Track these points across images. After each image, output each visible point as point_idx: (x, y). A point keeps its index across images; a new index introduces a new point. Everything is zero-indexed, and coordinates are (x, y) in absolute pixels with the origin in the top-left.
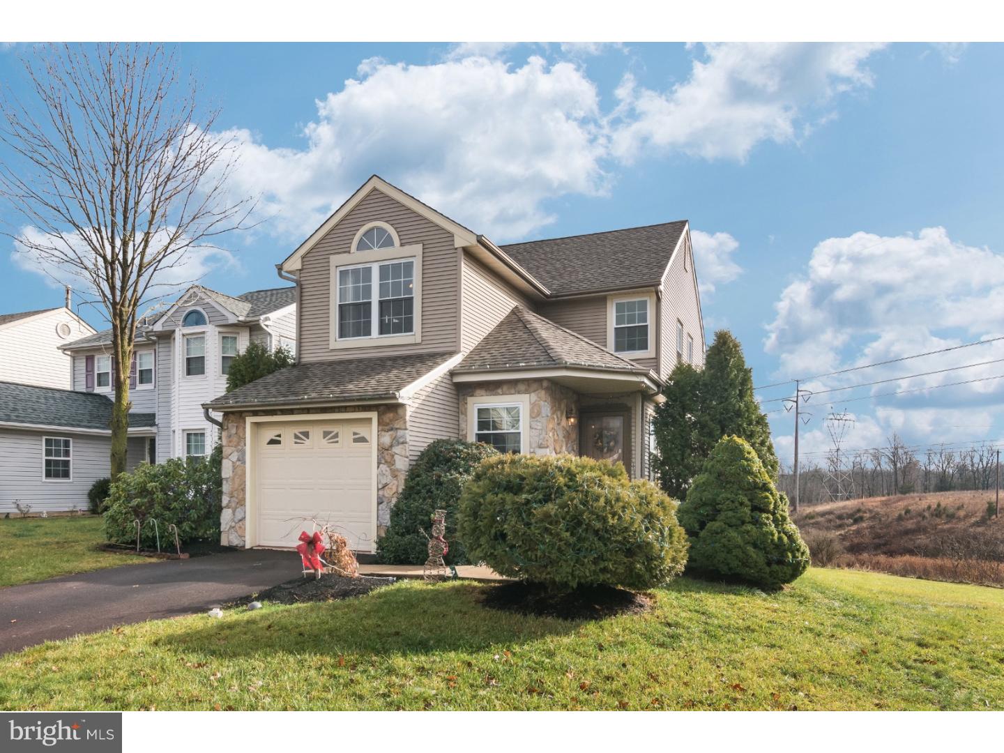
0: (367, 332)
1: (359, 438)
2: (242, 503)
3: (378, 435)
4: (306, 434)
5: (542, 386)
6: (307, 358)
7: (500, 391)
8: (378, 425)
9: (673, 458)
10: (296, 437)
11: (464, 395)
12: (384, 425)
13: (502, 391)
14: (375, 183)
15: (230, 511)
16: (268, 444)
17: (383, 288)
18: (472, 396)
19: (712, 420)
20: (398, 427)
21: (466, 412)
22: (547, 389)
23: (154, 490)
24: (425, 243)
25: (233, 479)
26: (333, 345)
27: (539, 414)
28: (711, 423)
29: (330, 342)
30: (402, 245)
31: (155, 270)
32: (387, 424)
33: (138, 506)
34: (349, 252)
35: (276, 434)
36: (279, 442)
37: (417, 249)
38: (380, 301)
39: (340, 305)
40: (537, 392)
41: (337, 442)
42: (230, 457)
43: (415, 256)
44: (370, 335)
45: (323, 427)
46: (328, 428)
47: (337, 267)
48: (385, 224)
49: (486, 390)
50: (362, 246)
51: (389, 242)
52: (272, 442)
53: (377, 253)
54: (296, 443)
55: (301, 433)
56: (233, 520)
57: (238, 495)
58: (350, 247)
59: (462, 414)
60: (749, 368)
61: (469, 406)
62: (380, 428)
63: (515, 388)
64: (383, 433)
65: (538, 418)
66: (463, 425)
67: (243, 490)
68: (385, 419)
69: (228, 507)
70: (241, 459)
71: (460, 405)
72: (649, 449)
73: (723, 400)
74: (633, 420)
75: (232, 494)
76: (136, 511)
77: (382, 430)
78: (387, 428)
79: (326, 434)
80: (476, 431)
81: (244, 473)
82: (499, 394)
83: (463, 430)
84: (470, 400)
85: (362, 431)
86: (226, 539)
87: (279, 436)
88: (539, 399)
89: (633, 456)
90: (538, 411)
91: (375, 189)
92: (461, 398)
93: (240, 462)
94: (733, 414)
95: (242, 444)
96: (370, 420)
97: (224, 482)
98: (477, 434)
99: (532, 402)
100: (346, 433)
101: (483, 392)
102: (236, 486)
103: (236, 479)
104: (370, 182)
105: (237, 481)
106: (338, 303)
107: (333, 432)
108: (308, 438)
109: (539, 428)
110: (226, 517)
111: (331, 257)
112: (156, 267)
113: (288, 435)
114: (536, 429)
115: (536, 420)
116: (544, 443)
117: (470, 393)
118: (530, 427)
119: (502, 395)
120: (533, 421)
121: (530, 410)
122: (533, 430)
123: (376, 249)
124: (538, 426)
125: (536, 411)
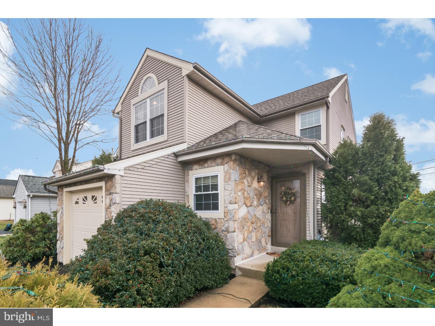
5: (231, 159)
7: (206, 165)
8: (105, 191)
9: (338, 208)
10: (83, 199)
11: (187, 170)
12: (107, 191)
13: (208, 165)
15: (59, 242)
18: (192, 170)
19: (371, 180)
21: (189, 181)
22: (235, 160)
24: (169, 79)
25: (60, 224)
26: (133, 148)
27: (229, 179)
28: (370, 181)
29: (131, 147)
30: (159, 84)
32: (109, 190)
34: (138, 96)
37: (165, 84)
38: (150, 119)
39: (135, 126)
40: (228, 163)
41: (96, 203)
42: (59, 212)
43: (165, 88)
44: (146, 140)
46: (93, 194)
47: (133, 105)
48: (152, 74)
49: (199, 165)
50: (142, 91)
51: (154, 84)
53: (149, 92)
54: (83, 203)
55: (84, 197)
56: (60, 248)
58: (138, 93)
59: (187, 182)
60: (401, 138)
61: (190, 177)
63: (215, 162)
66: (187, 189)
69: (59, 240)
71: (186, 176)
72: (321, 201)
73: (380, 163)
74: (307, 182)
80: (194, 193)
82: (205, 167)
83: (187, 192)
84: (191, 172)
86: (58, 258)
87: (78, 199)
88: (229, 168)
89: (308, 207)
90: (229, 177)
91: (148, 56)
92: (186, 172)
94: (389, 174)
95: (63, 204)
97: (58, 226)
98: (194, 195)
99: (225, 171)
101: (197, 167)
104: (146, 52)
107: (95, 196)
110: (58, 246)
111: (131, 100)
114: (228, 190)
115: (228, 183)
116: (233, 200)
117: (190, 168)
118: (224, 189)
119: (207, 167)
120: (226, 185)
121: (224, 177)
122: (226, 191)
123: (148, 90)
124: (229, 188)
125: (228, 177)
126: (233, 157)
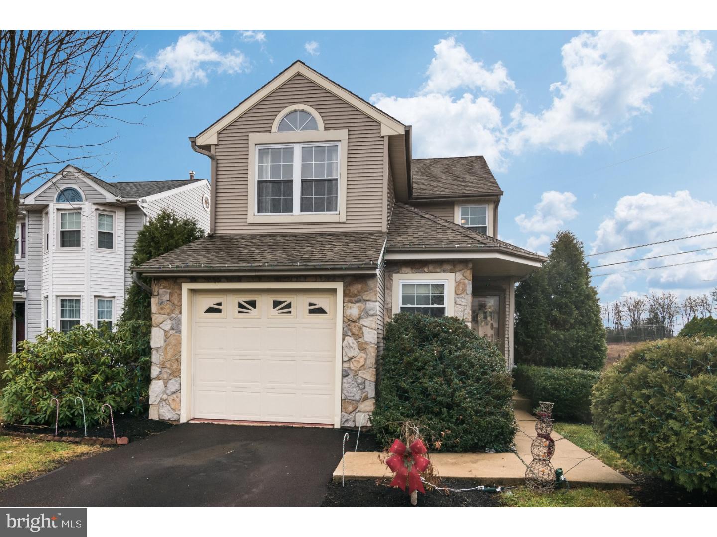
0: (289, 209)
1: (317, 309)
2: (176, 374)
3: (344, 307)
4: (253, 304)
5: (468, 266)
6: (222, 231)
7: (426, 269)
8: (344, 297)
10: (240, 306)
11: (389, 272)
12: (351, 297)
13: (428, 270)
14: (298, 68)
15: (161, 383)
16: (205, 313)
17: (305, 168)
18: (398, 273)
20: (367, 299)
21: (391, 288)
23: (74, 361)
24: (351, 129)
25: (166, 348)
26: (251, 220)
27: (463, 292)
29: (249, 217)
30: (326, 129)
31: (49, 130)
32: (355, 296)
33: (54, 380)
34: (270, 132)
35: (217, 302)
36: (219, 311)
37: (343, 134)
38: (302, 180)
39: (258, 181)
40: (463, 271)
41: (290, 312)
42: (161, 325)
43: (340, 141)
44: (292, 212)
45: (273, 296)
46: (279, 298)
47: (256, 144)
48: (309, 107)
49: (412, 268)
50: (283, 127)
51: (313, 126)
52: (210, 310)
53: (299, 134)
54: (239, 312)
55: (246, 302)
56: (165, 392)
57: (171, 366)
58: (271, 127)
59: (388, 289)
61: (394, 282)
62: (346, 299)
63: (440, 268)
64: (350, 305)
65: (463, 295)
66: (388, 300)
67: (178, 361)
68: (351, 291)
69: (158, 378)
70: (175, 327)
71: (386, 281)
74: (507, 300)
75: (163, 365)
76: (51, 386)
77: (349, 302)
78: (353, 299)
79: (276, 304)
80: (401, 305)
81: (179, 343)
82: (425, 272)
83: (388, 304)
84: (395, 276)
85: (321, 301)
86: (156, 412)
87: (220, 304)
88: (463, 278)
90: (463, 289)
91: (298, 74)
92: (386, 274)
93: (174, 331)
95: (177, 312)
96: (334, 291)
97: (154, 352)
98: (401, 308)
99: (457, 281)
100: (300, 304)
101: (408, 270)
102: (169, 356)
103: (168, 349)
104: (293, 66)
105: (170, 352)
106: (257, 180)
107: (284, 302)
108: (255, 308)
109: (463, 304)
110: (156, 390)
111: (250, 135)
112: (51, 127)
113: (230, 304)
114: (460, 305)
115: (461, 296)
116: (468, 317)
117: (396, 270)
118: (455, 303)
119: (427, 273)
120: (457, 298)
121: (455, 288)
122: (457, 305)
123: (299, 131)
124: (462, 302)
125: (461, 289)
126: (470, 265)
